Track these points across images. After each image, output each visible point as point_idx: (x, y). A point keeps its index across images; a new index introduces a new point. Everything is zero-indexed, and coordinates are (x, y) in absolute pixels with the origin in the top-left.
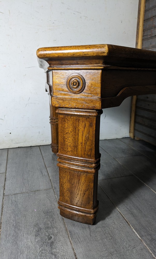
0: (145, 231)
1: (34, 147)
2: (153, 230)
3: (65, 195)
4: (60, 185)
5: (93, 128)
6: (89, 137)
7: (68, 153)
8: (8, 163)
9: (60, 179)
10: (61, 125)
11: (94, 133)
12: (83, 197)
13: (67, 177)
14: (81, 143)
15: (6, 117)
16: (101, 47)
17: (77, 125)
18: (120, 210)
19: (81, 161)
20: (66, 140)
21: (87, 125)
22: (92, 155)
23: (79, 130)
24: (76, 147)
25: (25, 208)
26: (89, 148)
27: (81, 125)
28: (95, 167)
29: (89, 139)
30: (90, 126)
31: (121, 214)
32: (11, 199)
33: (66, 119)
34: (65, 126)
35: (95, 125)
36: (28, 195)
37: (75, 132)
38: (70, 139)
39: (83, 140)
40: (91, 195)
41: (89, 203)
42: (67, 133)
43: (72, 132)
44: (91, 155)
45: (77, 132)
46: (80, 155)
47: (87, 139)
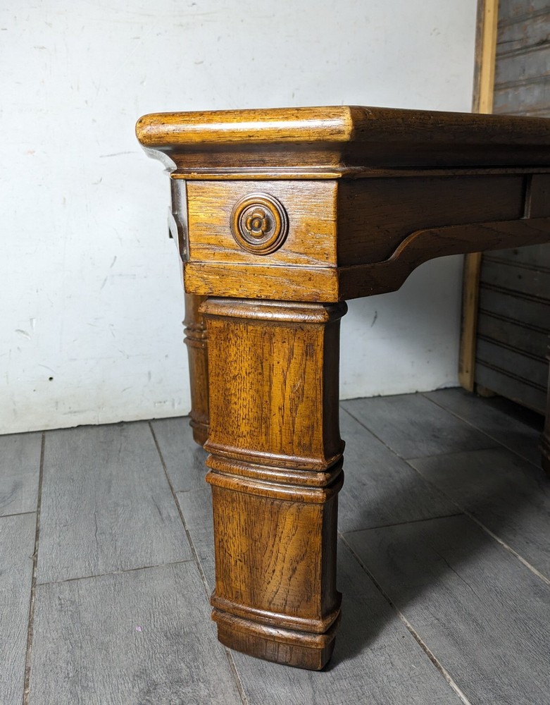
0: (490, 687)
1: (132, 426)
2: (515, 685)
3: (233, 575)
4: (218, 544)
5: (317, 362)
6: (303, 390)
7: (241, 440)
8: (44, 478)
9: (216, 524)
10: (215, 352)
11: (318, 377)
12: (290, 580)
13: (237, 516)
14: (280, 409)
15: (34, 325)
16: (331, 115)
17: (266, 351)
18: (412, 625)
19: (282, 464)
20: (234, 399)
21: (298, 350)
22: (314, 446)
23: (271, 368)
24: (263, 420)
25: (105, 622)
26: (306, 423)
27: (279, 351)
28: (324, 484)
29: (303, 394)
30: (306, 356)
31: (416, 637)
32: (56, 595)
33: (232, 331)
34: (230, 356)
35: (322, 349)
36: (112, 582)
37: (260, 374)
38: (244, 395)
39: (287, 397)
40: (313, 572)
41: (309, 599)
42: (235, 378)
43: (249, 373)
44: (311, 444)
45: (266, 373)
46: (279, 445)
47: (299, 395)
